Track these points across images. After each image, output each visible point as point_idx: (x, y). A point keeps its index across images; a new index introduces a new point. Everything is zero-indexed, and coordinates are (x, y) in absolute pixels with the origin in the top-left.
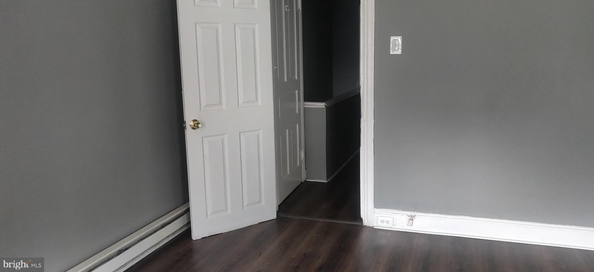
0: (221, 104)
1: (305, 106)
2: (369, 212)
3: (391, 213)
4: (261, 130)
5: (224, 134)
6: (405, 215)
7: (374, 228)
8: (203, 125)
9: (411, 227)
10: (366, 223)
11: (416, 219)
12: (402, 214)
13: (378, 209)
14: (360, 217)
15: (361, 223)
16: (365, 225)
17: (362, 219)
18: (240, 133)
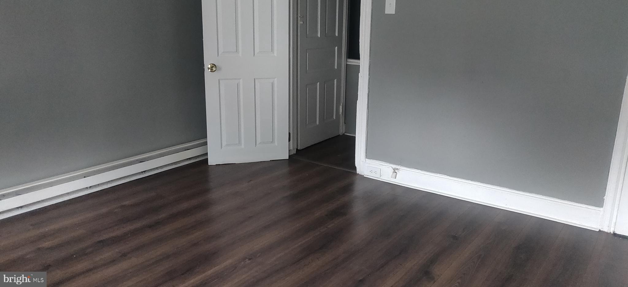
0: (237, 51)
1: (347, 63)
2: (361, 162)
3: (379, 165)
4: (276, 79)
5: (240, 79)
6: (391, 167)
7: (364, 176)
8: (220, 69)
9: (395, 179)
10: (359, 171)
11: (399, 172)
12: (388, 167)
13: (369, 160)
14: (355, 165)
15: (355, 171)
16: (358, 173)
17: (356, 167)
18: (254, 80)
